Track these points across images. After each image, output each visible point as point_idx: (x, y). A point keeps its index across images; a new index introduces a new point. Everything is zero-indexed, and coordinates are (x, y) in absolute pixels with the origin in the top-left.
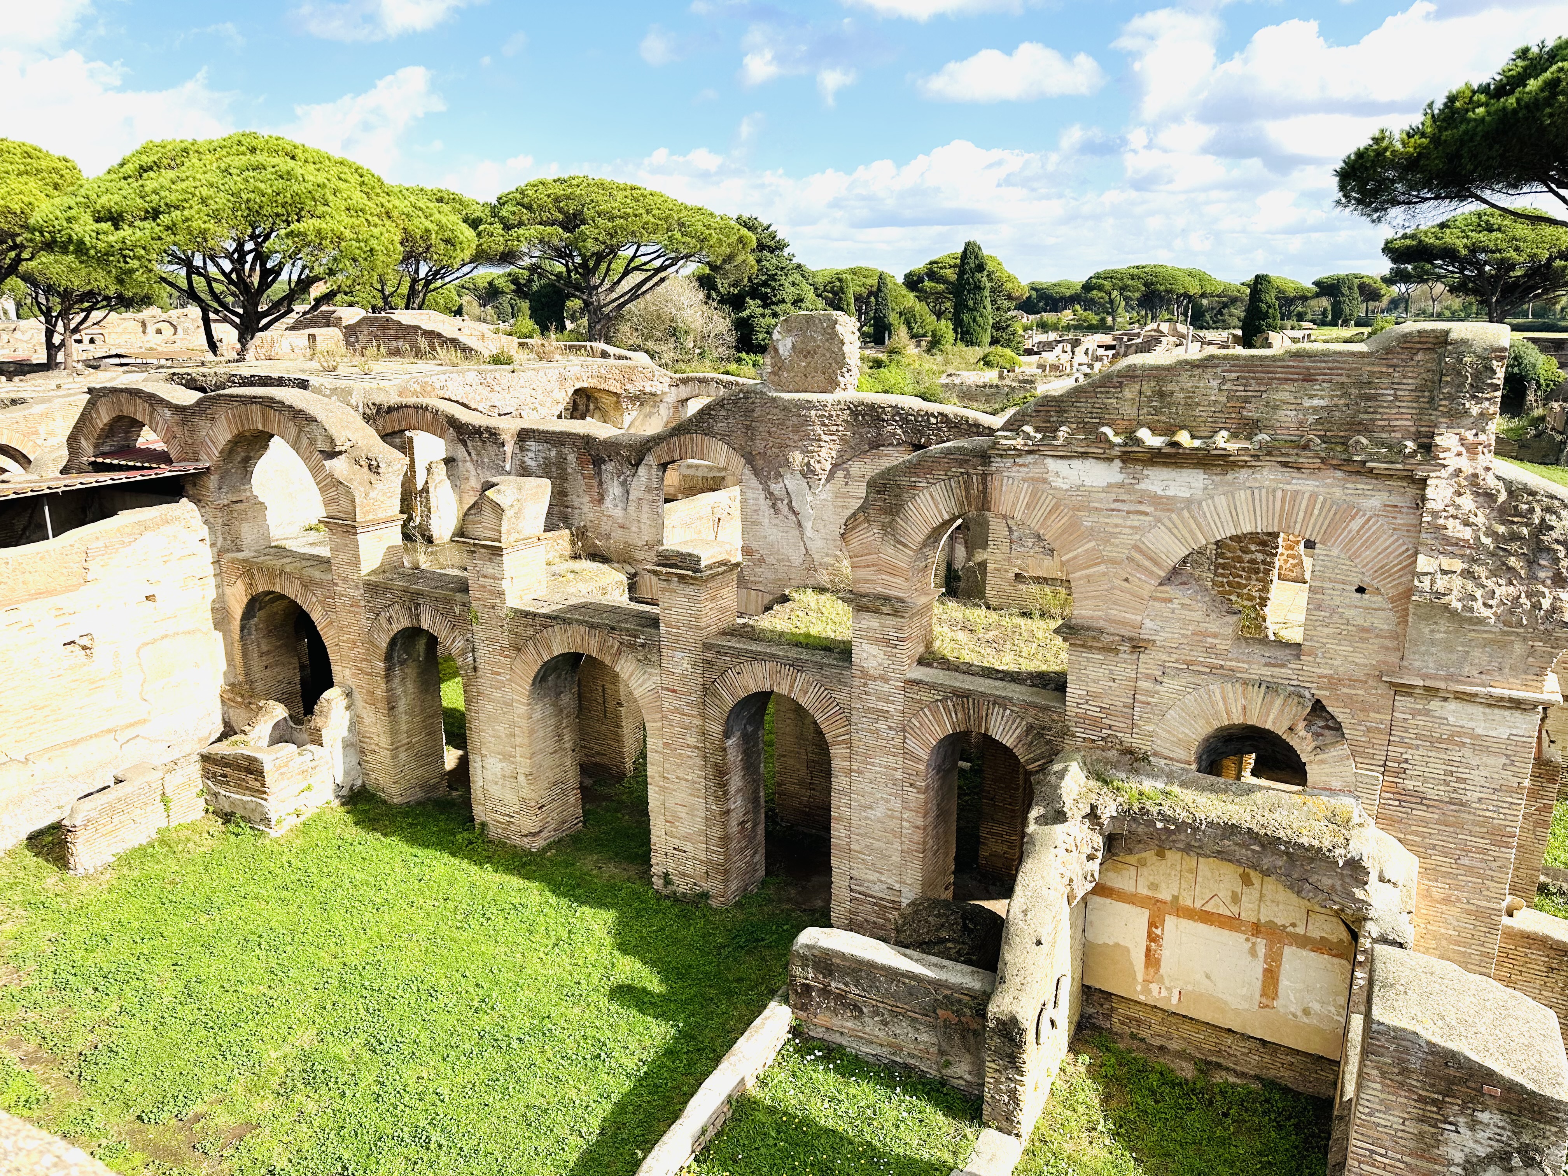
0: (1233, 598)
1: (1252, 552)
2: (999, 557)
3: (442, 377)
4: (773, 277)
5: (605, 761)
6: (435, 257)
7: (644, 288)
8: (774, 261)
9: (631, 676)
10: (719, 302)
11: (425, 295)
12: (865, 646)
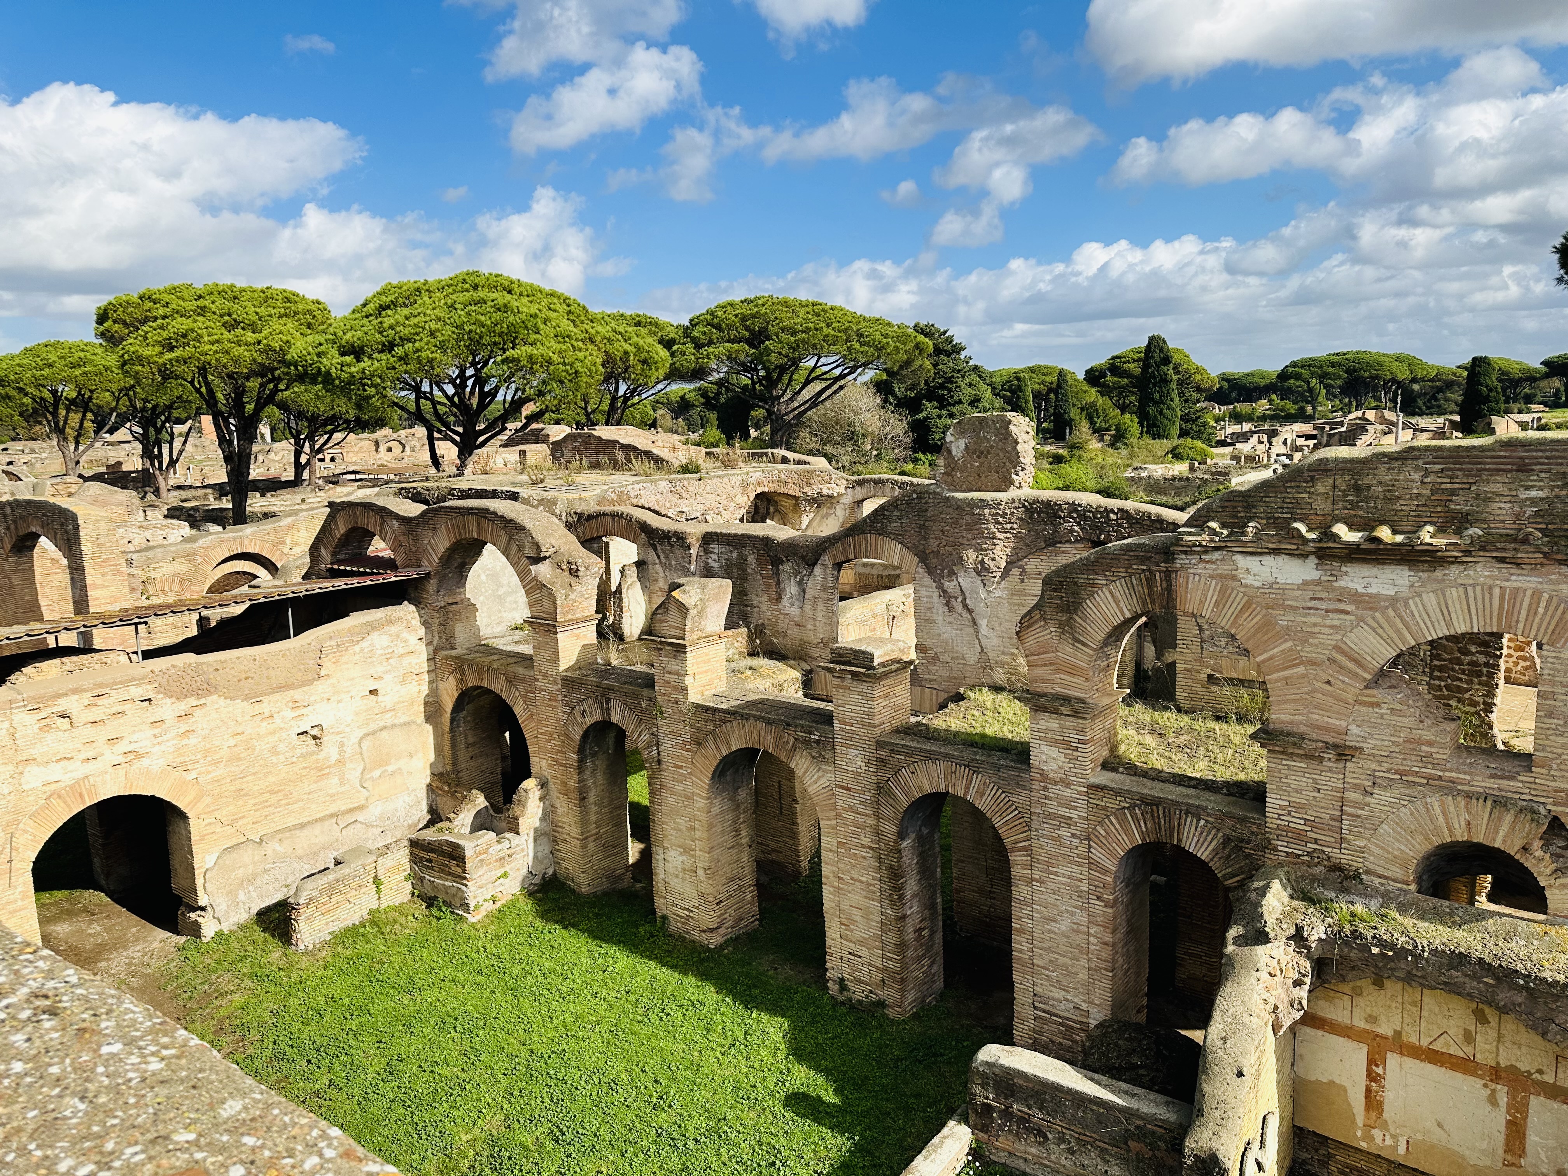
0: (1453, 703)
1: (1473, 654)
2: (1189, 657)
3: (637, 487)
4: (950, 380)
5: (780, 858)
6: (633, 376)
7: (824, 396)
8: (951, 364)
9: (805, 772)
10: (896, 406)
11: (623, 411)
12: (1044, 748)
